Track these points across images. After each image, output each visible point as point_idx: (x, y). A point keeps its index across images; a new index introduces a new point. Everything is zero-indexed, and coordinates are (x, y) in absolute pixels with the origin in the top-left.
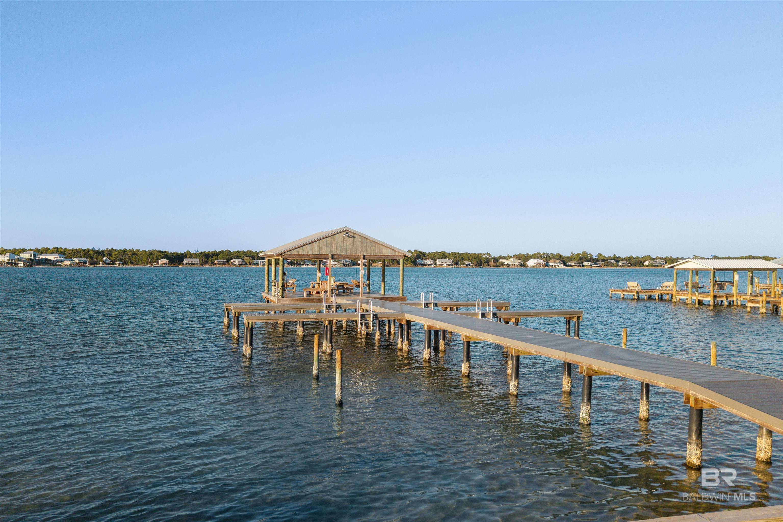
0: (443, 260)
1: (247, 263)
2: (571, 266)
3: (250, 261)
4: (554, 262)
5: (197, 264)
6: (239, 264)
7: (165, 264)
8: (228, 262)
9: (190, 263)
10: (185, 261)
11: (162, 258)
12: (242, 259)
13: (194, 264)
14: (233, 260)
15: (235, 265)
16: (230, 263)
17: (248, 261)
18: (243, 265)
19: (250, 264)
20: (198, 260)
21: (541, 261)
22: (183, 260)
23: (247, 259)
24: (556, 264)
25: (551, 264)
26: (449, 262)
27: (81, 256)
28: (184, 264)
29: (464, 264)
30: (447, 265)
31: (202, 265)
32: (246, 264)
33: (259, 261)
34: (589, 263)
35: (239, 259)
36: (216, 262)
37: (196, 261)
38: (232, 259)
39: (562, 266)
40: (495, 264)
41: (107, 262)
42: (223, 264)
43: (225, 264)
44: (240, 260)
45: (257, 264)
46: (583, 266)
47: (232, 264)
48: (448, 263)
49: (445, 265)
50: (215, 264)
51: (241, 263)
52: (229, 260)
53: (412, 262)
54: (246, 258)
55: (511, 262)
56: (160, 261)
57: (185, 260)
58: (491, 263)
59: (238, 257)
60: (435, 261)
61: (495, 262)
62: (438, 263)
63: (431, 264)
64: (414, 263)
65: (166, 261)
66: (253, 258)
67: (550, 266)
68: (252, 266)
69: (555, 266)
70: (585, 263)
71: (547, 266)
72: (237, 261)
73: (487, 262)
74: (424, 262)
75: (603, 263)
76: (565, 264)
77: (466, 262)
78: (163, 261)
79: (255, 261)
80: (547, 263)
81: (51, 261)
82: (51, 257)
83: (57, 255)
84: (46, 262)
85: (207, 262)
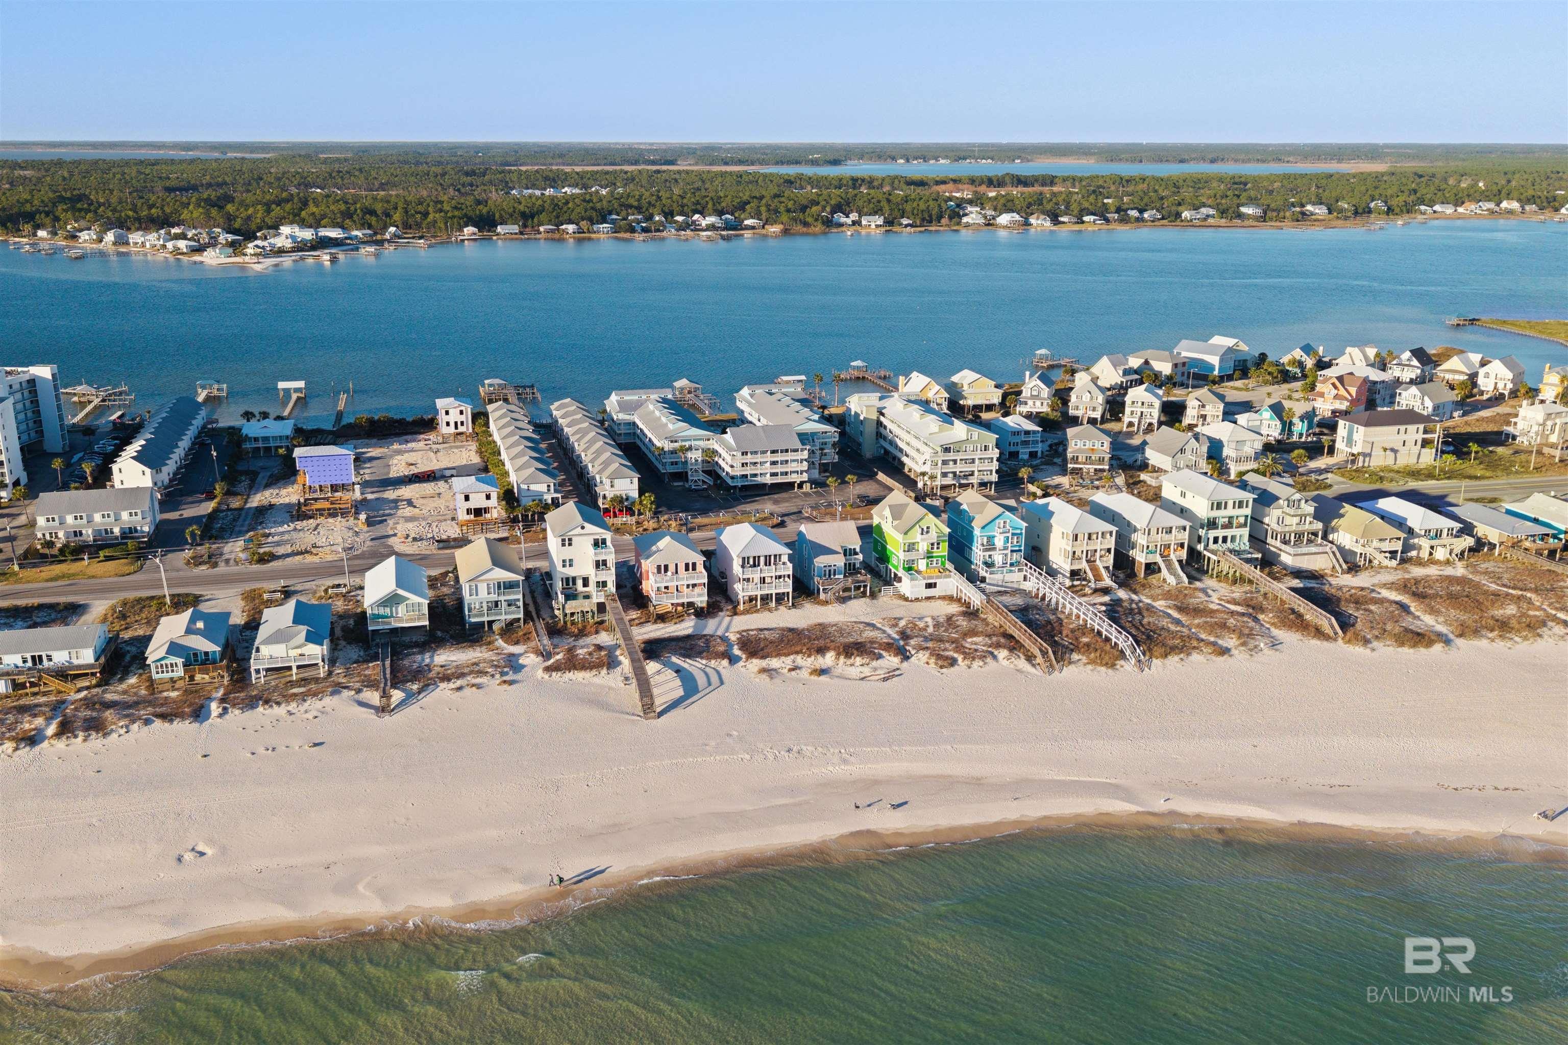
0: (871, 218)
1: (585, 230)
4: (1038, 219)
5: (516, 234)
6: (574, 233)
7: (473, 234)
8: (558, 230)
9: (506, 232)
10: (499, 229)
11: (467, 226)
12: (577, 225)
13: (511, 234)
14: (564, 227)
15: (567, 233)
16: (560, 231)
17: (586, 228)
18: (579, 233)
19: (589, 232)
20: (516, 227)
21: (1017, 217)
23: (585, 224)
24: (1039, 222)
25: (1033, 220)
26: (880, 221)
29: (901, 224)
30: (877, 226)
31: (521, 233)
33: (601, 226)
34: (1092, 218)
35: (573, 223)
36: (542, 229)
37: (512, 228)
38: (564, 224)
39: (1048, 224)
40: (948, 222)
42: (552, 231)
44: (575, 226)
45: (599, 232)
47: (563, 232)
48: (879, 223)
49: (874, 226)
50: (538, 233)
51: (576, 231)
52: (557, 226)
54: (583, 222)
55: (975, 218)
56: (465, 230)
57: (496, 228)
58: (944, 221)
59: (570, 222)
60: (860, 217)
61: (951, 218)
62: (864, 222)
63: (854, 223)
64: (829, 223)
65: (475, 230)
66: (592, 222)
67: (1030, 225)
68: (593, 236)
69: (1038, 225)
70: (1086, 219)
71: (1027, 224)
72: (571, 228)
73: (940, 217)
74: (843, 220)
75: (1116, 216)
76: (1055, 219)
77: (905, 221)
78: (469, 230)
79: (595, 227)
80: (1026, 219)
81: (335, 239)
82: (333, 234)
83: (340, 230)
84: (329, 242)
85: (525, 226)
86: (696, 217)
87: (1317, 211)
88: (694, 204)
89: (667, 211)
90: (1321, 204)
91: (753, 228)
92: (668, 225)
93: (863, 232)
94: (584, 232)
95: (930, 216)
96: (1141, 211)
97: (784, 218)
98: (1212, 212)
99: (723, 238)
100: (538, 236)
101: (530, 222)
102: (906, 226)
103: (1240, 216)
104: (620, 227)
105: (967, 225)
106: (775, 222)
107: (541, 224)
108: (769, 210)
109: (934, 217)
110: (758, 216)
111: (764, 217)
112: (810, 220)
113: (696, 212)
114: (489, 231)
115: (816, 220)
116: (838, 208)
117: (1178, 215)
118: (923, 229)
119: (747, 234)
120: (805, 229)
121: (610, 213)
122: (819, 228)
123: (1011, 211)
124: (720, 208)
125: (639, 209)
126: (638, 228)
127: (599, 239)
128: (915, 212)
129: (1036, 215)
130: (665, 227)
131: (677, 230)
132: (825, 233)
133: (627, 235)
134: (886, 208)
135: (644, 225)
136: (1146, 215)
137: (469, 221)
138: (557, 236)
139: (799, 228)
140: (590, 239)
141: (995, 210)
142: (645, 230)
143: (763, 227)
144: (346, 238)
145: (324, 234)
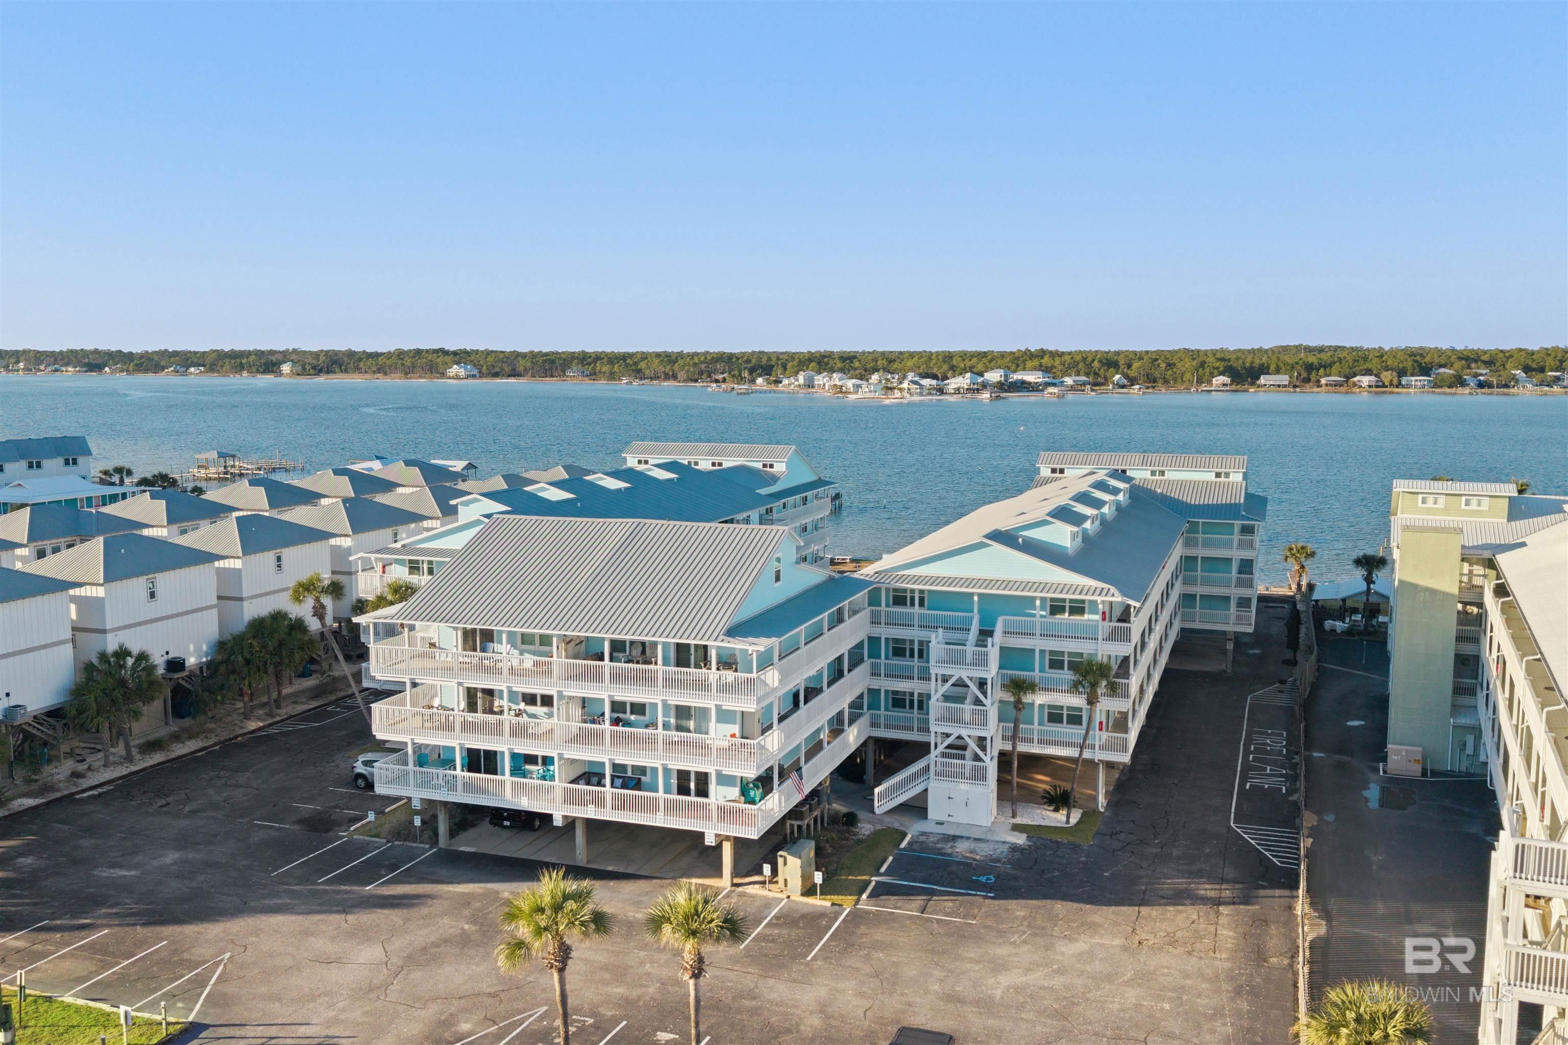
1: (1387, 383)
3: (1391, 381)
5: (1285, 386)
6: (1370, 386)
7: (1224, 385)
8: (1347, 382)
9: (1272, 383)
10: (1263, 380)
11: (1221, 374)
12: (1376, 376)
13: (1279, 386)
14: (1355, 379)
15: (1361, 387)
16: (1350, 383)
17: (1388, 379)
18: (1377, 386)
19: (1391, 384)
20: (1287, 377)
22: (1258, 378)
23: (1387, 376)
27: (1078, 374)
28: (1259, 386)
31: (1294, 386)
32: (1384, 386)
33: (1413, 378)
35: (1371, 375)
36: (1324, 381)
37: (1284, 379)
38: (1355, 376)
41: (1120, 383)
42: (1337, 385)
43: (1341, 386)
44: (1373, 378)
45: (1408, 386)
47: (1355, 385)
50: (1319, 386)
51: (1374, 384)
52: (1348, 378)
54: (1385, 373)
56: (1215, 380)
57: (1262, 377)
59: (1368, 372)
65: (1227, 381)
66: (1399, 372)
68: (1399, 390)
72: (1366, 380)
78: (1221, 381)
79: (1404, 380)
81: (1030, 383)
82: (1031, 377)
83: (1040, 374)
84: (1023, 386)
85: (1307, 380)
92: (1524, 380)
94: (1387, 387)
100: (1319, 389)
104: (1444, 381)
107: (1326, 376)
114: (1252, 384)
126: (1472, 382)
127: (1408, 393)
133: (1451, 390)
135: (1482, 378)
137: (1227, 371)
138: (1344, 389)
140: (1393, 393)
142: (1483, 385)
144: (1046, 384)
145: (1020, 377)
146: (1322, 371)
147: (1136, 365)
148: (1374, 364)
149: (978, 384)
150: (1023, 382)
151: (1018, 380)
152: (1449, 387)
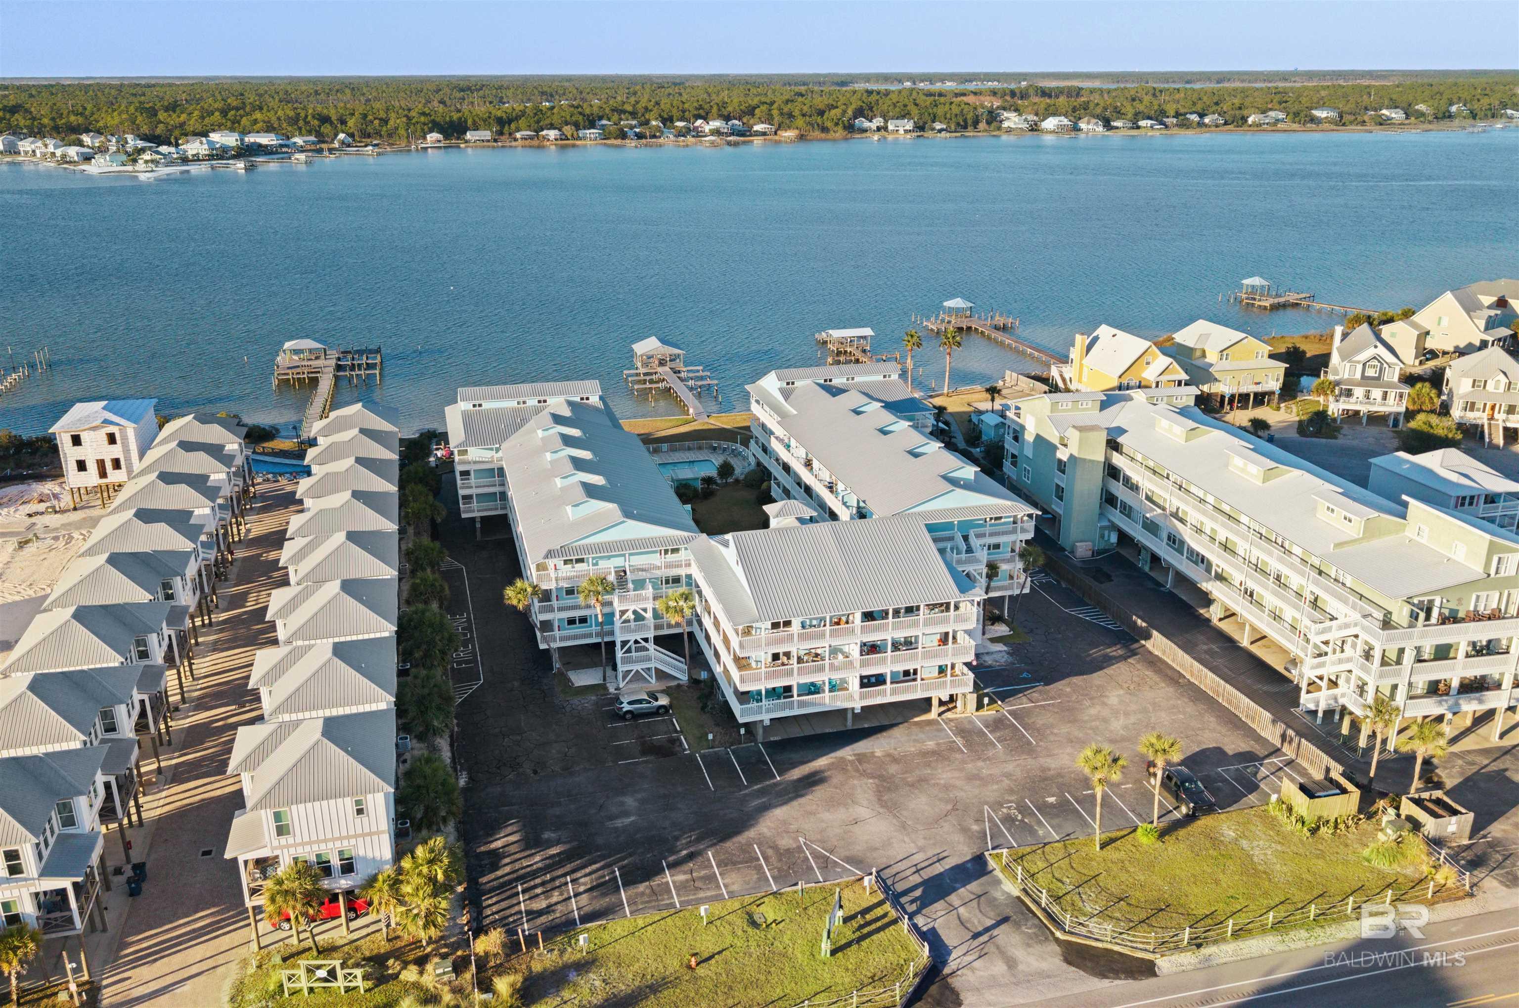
0: (899, 122)
1: (568, 136)
2: (1117, 128)
3: (571, 134)
4: (1088, 123)
5: (488, 141)
6: (556, 139)
7: (438, 141)
8: (537, 136)
9: (476, 138)
10: (469, 135)
11: (431, 132)
12: (560, 130)
13: (483, 141)
14: (544, 133)
15: (548, 140)
16: (540, 137)
18: (561, 139)
19: (573, 138)
20: (488, 133)
21: (1065, 121)
22: (465, 134)
23: (568, 130)
24: (1090, 127)
25: (1083, 125)
26: (910, 126)
27: (307, 135)
28: (466, 142)
29: (933, 129)
30: (906, 131)
31: (495, 141)
33: (588, 132)
34: (1149, 122)
35: (555, 129)
36: (519, 135)
37: (486, 134)
38: (542, 130)
39: (1100, 129)
40: (987, 127)
41: (347, 142)
42: (531, 138)
44: (557, 132)
45: (585, 138)
46: (1138, 127)
47: (543, 138)
48: (908, 128)
49: (902, 132)
50: (516, 140)
51: (558, 137)
52: (537, 132)
53: (845, 128)
54: (566, 127)
55: (1015, 123)
56: (428, 136)
57: (468, 133)
58: (982, 125)
59: (552, 127)
60: (886, 121)
61: (989, 123)
62: (891, 127)
63: (879, 129)
64: (850, 128)
65: (439, 136)
66: (577, 126)
67: (1080, 130)
68: (578, 142)
69: (1088, 130)
70: (1142, 123)
71: (1076, 129)
72: (552, 134)
73: (976, 123)
74: (867, 124)
75: (1175, 121)
76: (1107, 124)
77: (938, 126)
78: (433, 137)
79: (581, 133)
80: (1076, 123)
81: (267, 146)
82: (265, 139)
83: (272, 136)
84: (260, 150)
85: (501, 133)
86: (699, 122)
87: (1393, 115)
88: (697, 109)
89: (666, 116)
90: (1396, 107)
91: (764, 134)
92: (665, 130)
93: (890, 138)
94: (567, 139)
95: (965, 121)
96: (1202, 115)
97: (800, 122)
98: (1281, 116)
99: (729, 144)
100: (514, 144)
101: (506, 128)
102: (940, 131)
103: (1313, 120)
104: (610, 133)
105: (1009, 131)
106: (789, 128)
107: (518, 130)
108: (782, 114)
109: (970, 122)
110: (769, 120)
111: (777, 119)
112: (829, 124)
113: (698, 117)
114: (458, 138)
115: (837, 124)
116: (860, 113)
117: (1244, 119)
118: (959, 134)
119: (758, 141)
120: (823, 135)
121: (601, 118)
122: (840, 133)
123: (1054, 114)
124: (726, 113)
125: (633, 114)
126: (630, 133)
127: (585, 146)
128: (948, 116)
129: (1086, 119)
130: (662, 133)
131: (675, 136)
132: (846, 139)
133: (619, 142)
134: (915, 111)
135: (637, 130)
136: (1207, 120)
137: (436, 126)
138: (535, 142)
139: (817, 133)
140: (574, 146)
141: (1037, 114)
142: (640, 136)
143: (776, 133)
144: (282, 146)
145: (252, 140)
146: (513, 126)
147: (351, 123)
148: (556, 120)
149: (216, 149)
150: (260, 145)
151: (255, 143)
152: (615, 138)
